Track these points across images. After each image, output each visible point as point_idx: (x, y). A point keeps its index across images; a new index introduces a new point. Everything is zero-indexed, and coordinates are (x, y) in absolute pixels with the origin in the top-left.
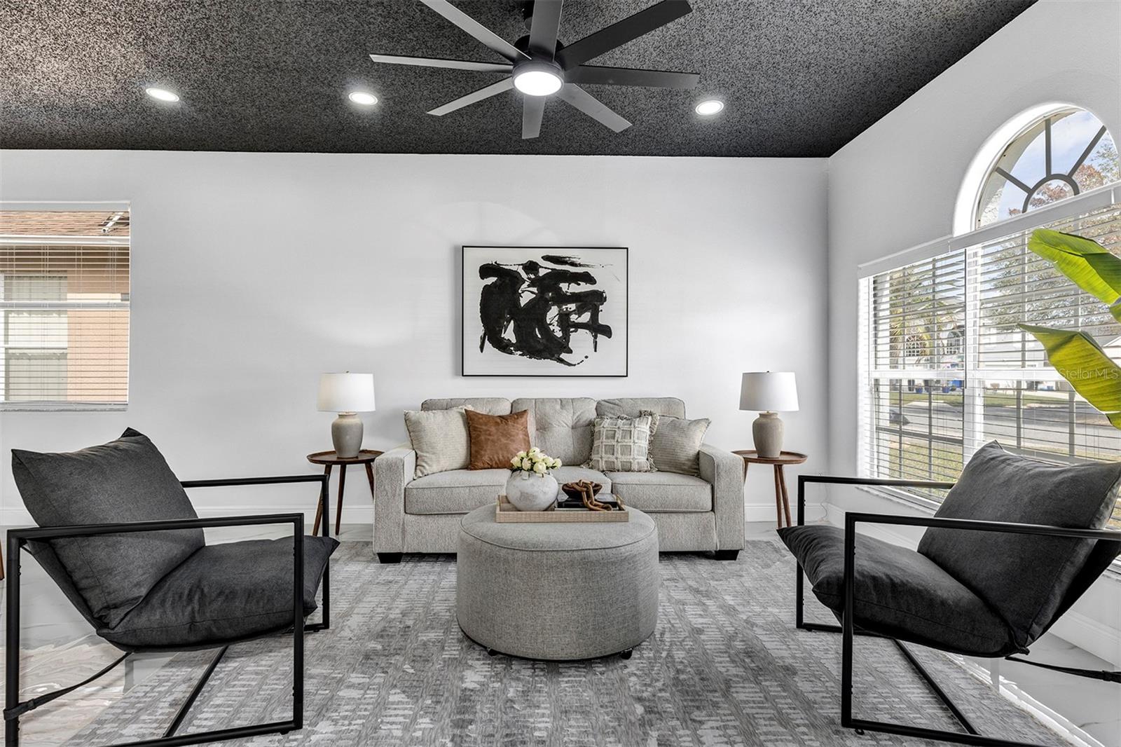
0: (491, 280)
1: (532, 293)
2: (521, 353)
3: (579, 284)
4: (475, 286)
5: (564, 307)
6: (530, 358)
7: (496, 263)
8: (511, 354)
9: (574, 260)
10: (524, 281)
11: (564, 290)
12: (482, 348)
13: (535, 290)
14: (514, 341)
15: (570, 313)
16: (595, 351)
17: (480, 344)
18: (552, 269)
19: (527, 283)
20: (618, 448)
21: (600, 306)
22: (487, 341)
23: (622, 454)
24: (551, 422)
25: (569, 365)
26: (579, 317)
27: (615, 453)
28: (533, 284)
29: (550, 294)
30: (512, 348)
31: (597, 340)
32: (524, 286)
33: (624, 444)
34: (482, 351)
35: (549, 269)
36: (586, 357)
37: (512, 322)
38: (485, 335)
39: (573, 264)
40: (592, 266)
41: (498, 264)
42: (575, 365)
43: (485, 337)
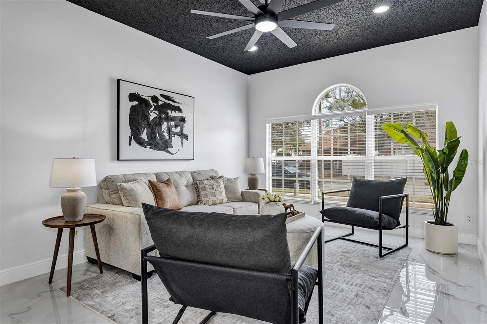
0: (135, 103)
1: (155, 113)
2: (150, 147)
3: (176, 112)
4: (126, 105)
5: (169, 123)
6: (154, 150)
7: (137, 93)
8: (145, 147)
9: (174, 99)
10: (151, 107)
11: (170, 114)
12: (130, 143)
13: (157, 112)
14: (147, 140)
15: (172, 127)
16: (182, 147)
17: (129, 141)
18: (164, 102)
19: (153, 108)
20: (217, 194)
21: (184, 125)
22: (133, 139)
23: (219, 196)
24: (179, 184)
25: (172, 154)
26: (176, 129)
27: (216, 196)
28: (155, 109)
29: (164, 115)
30: (146, 144)
31: (183, 141)
32: (152, 109)
33: (219, 191)
34: (130, 146)
35: (163, 101)
36: (179, 150)
37: (146, 129)
38: (132, 135)
39: (173, 101)
40: (181, 104)
41: (139, 94)
42: (174, 154)
43: (131, 137)
